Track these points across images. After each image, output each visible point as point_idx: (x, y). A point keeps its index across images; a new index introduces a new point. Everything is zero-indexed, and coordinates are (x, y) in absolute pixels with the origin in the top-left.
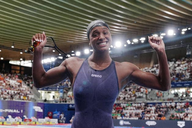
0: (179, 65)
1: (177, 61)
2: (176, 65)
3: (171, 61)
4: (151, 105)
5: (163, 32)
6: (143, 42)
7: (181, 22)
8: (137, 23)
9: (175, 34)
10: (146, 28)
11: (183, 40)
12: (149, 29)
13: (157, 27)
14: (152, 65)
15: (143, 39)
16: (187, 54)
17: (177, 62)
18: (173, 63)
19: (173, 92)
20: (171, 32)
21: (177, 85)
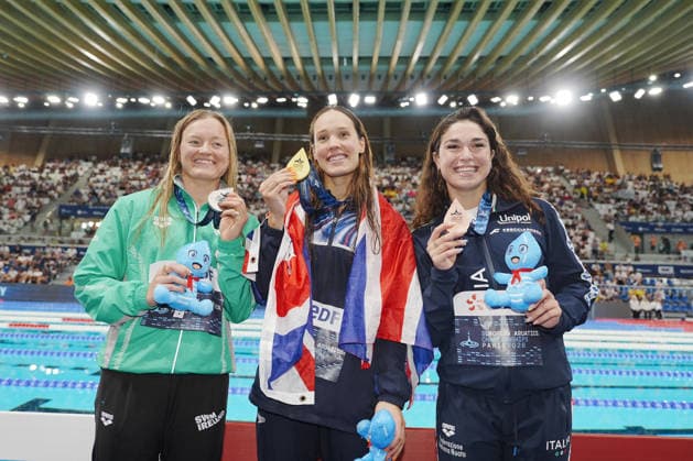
0: (102, 171)
1: (99, 162)
2: (97, 171)
3: (87, 160)
4: (28, 251)
5: (73, 94)
6: (21, 106)
7: (118, 83)
8: (8, 59)
9: (100, 105)
10: (31, 76)
11: (116, 120)
12: (40, 79)
13: (60, 80)
14: (39, 162)
15: (22, 101)
16: (122, 151)
17: (100, 166)
18: (90, 164)
19: (84, 226)
20: (91, 99)
21: (95, 213)
